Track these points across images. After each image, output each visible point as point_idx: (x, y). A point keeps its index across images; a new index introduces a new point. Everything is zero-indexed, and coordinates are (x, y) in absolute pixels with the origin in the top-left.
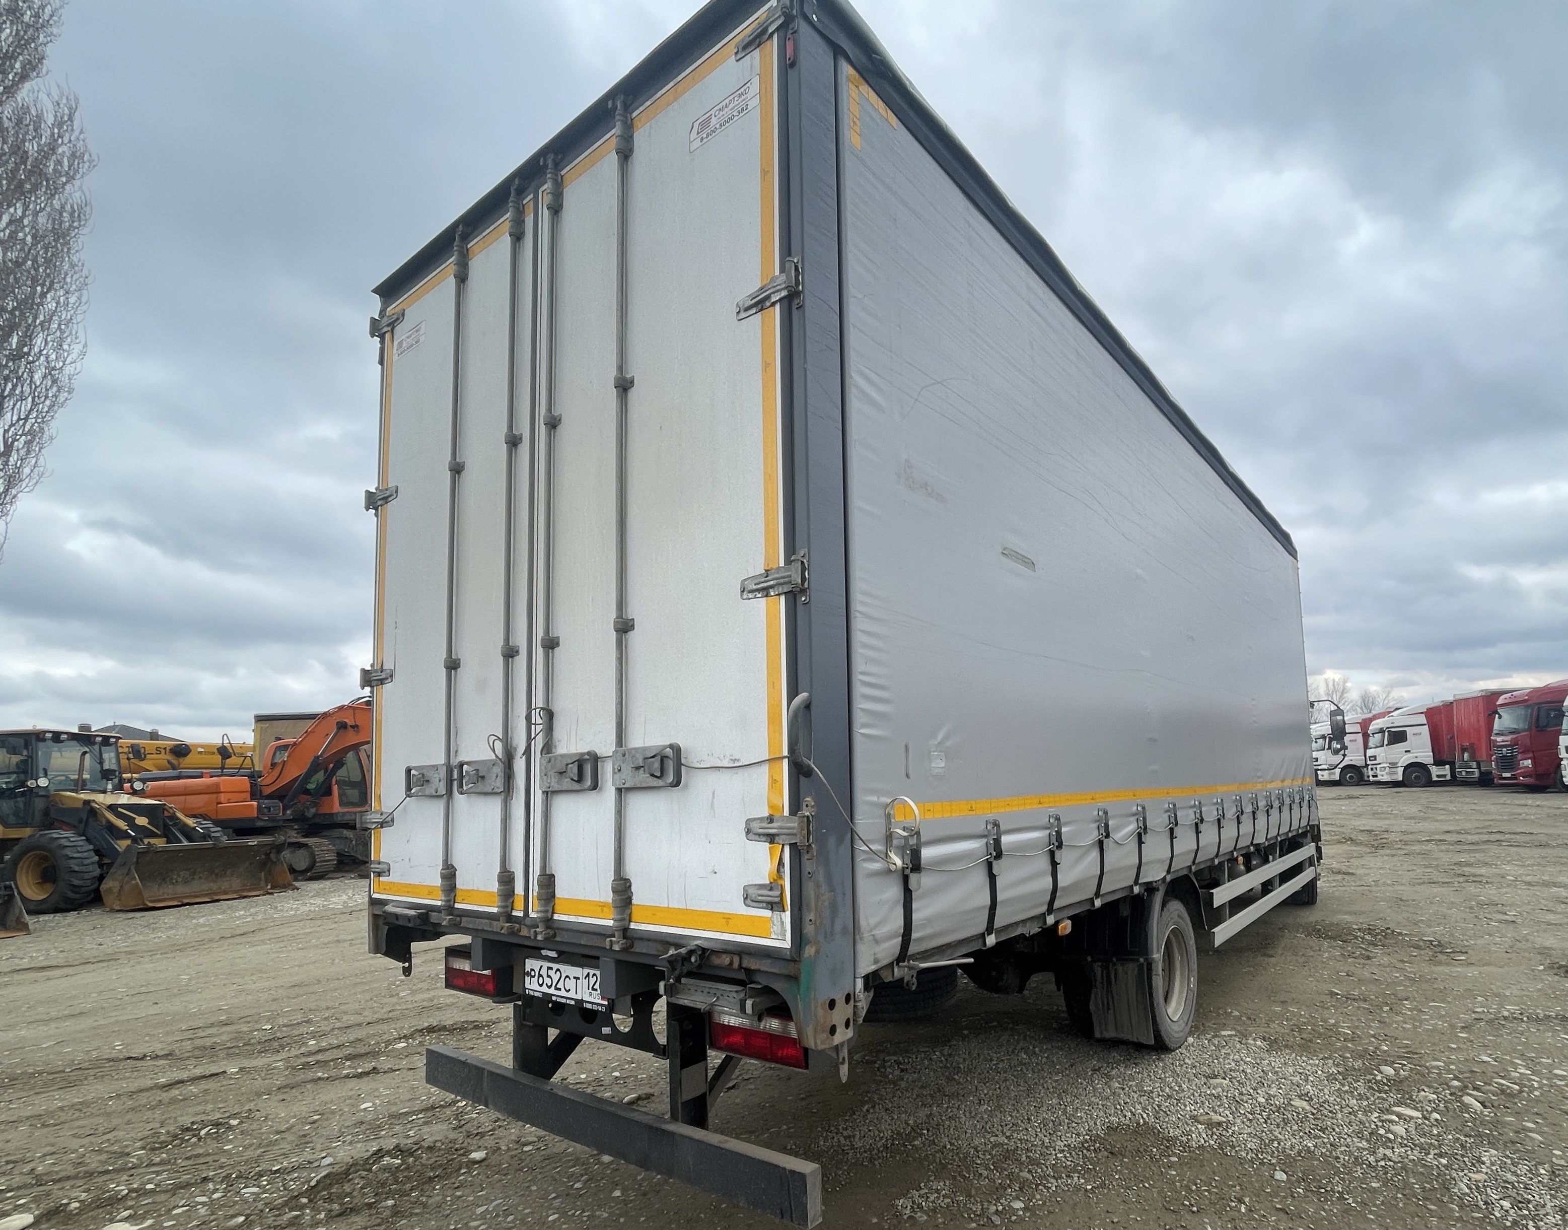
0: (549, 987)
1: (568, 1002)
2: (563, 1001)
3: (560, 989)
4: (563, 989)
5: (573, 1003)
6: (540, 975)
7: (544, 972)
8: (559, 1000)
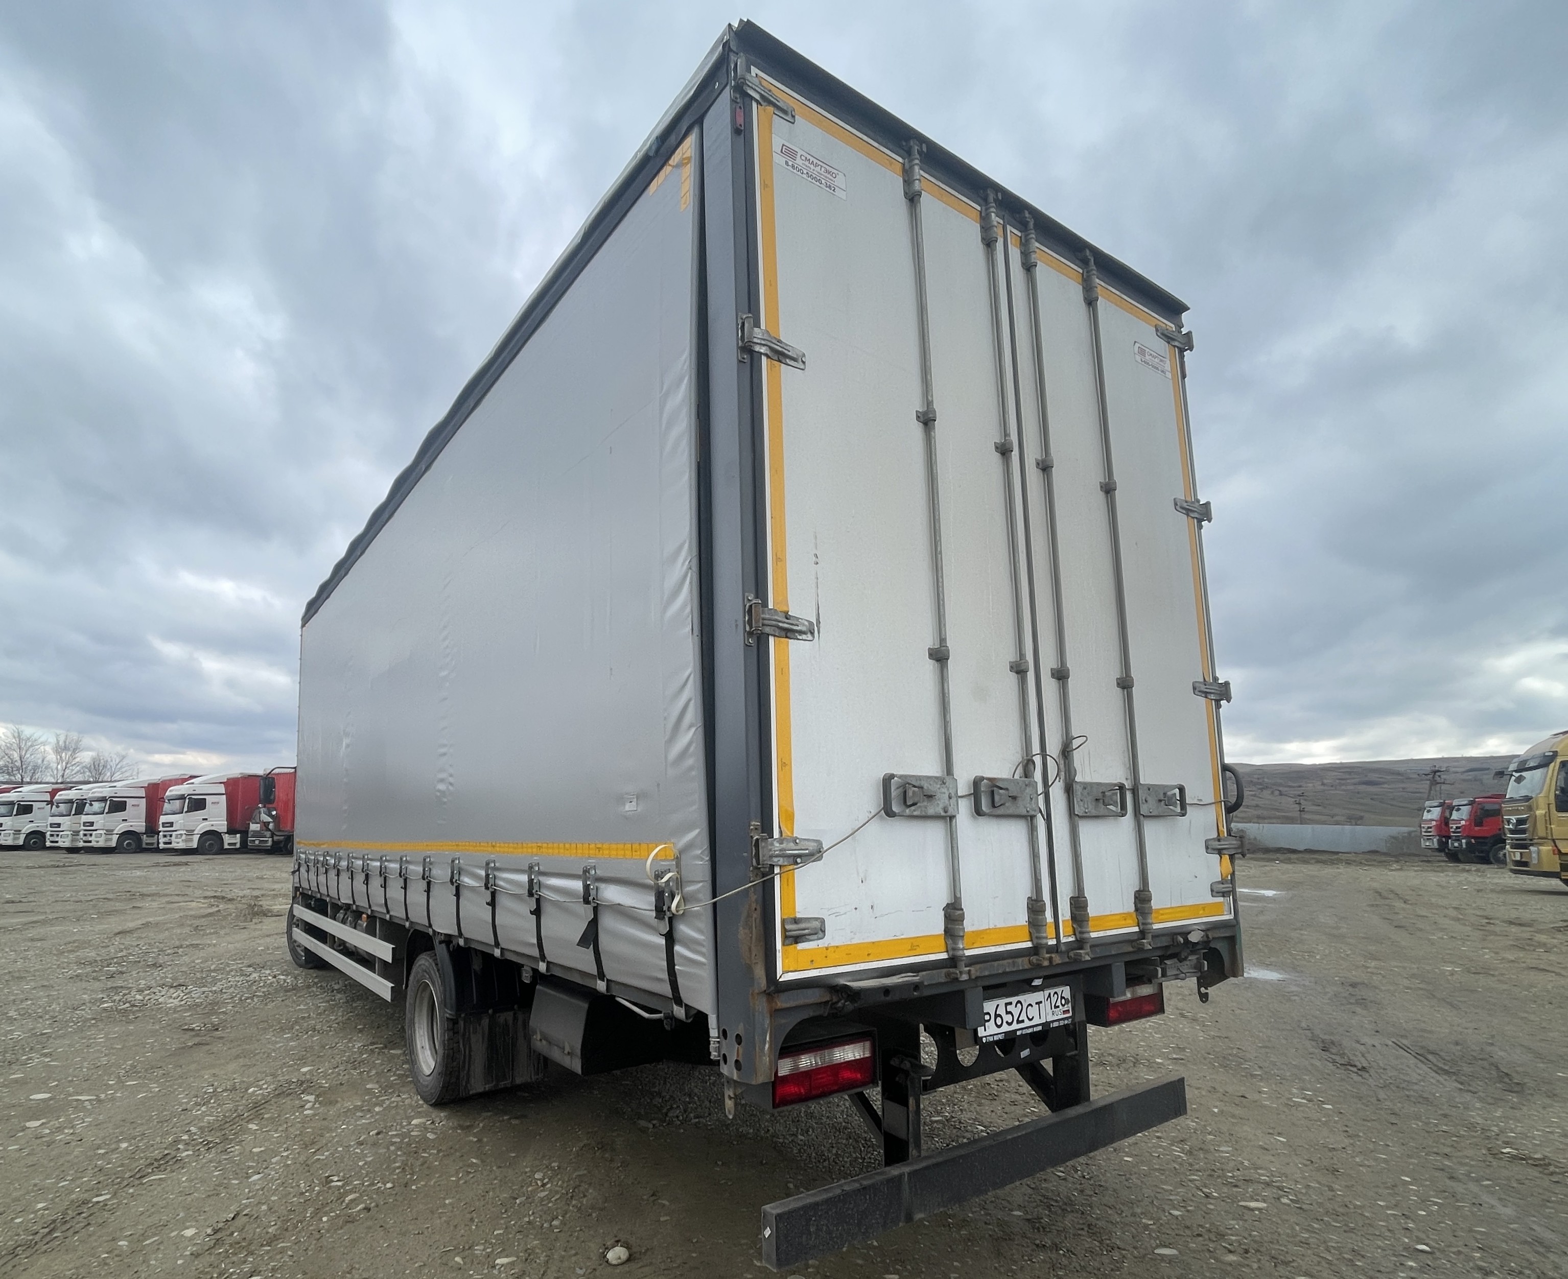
0: (1009, 1024)
1: (1035, 1029)
2: (1030, 1031)
3: (1023, 1021)
4: (1026, 1020)
5: (1040, 1028)
6: (997, 1016)
7: (1002, 1011)
8: (1024, 1032)
